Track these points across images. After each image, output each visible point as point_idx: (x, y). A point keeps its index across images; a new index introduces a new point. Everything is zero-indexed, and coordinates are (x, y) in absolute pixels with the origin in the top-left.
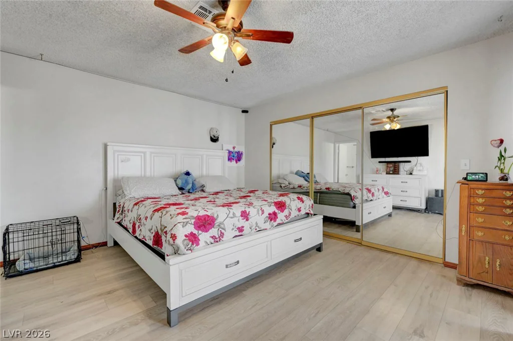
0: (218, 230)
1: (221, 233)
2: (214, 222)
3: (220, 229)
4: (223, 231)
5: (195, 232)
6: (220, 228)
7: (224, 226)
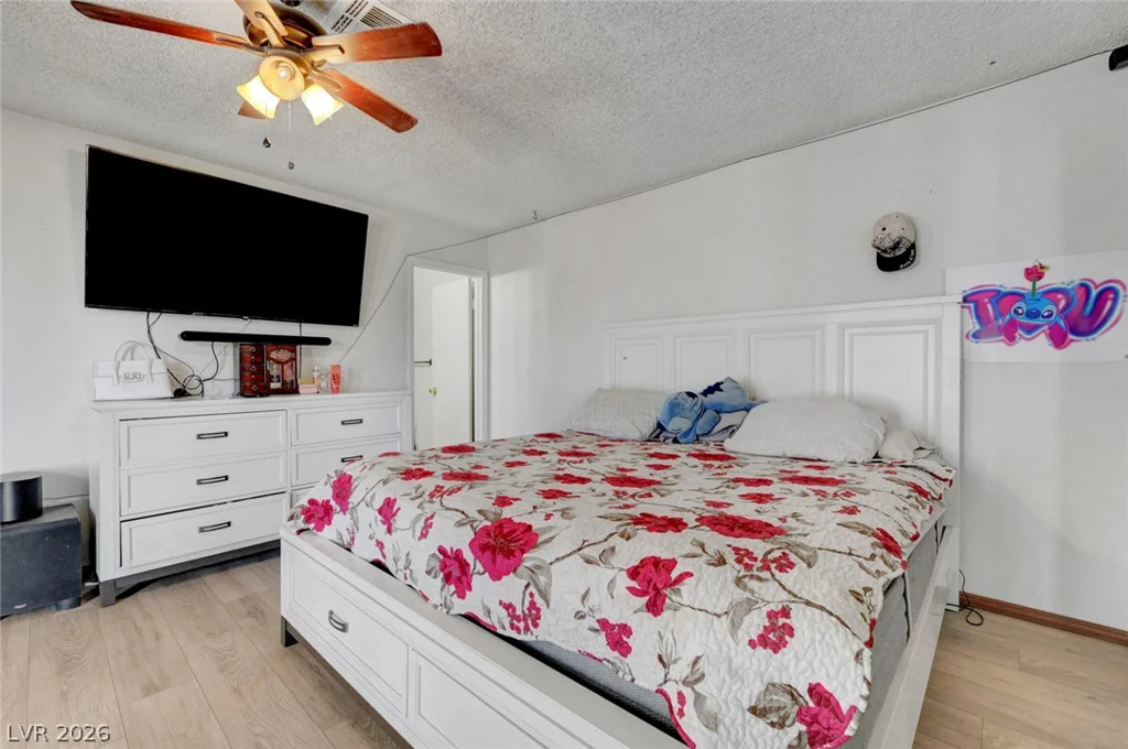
0: (527, 586)
1: (533, 604)
2: (523, 552)
3: (532, 589)
4: (539, 602)
5: (468, 556)
6: (536, 586)
7: (549, 584)
